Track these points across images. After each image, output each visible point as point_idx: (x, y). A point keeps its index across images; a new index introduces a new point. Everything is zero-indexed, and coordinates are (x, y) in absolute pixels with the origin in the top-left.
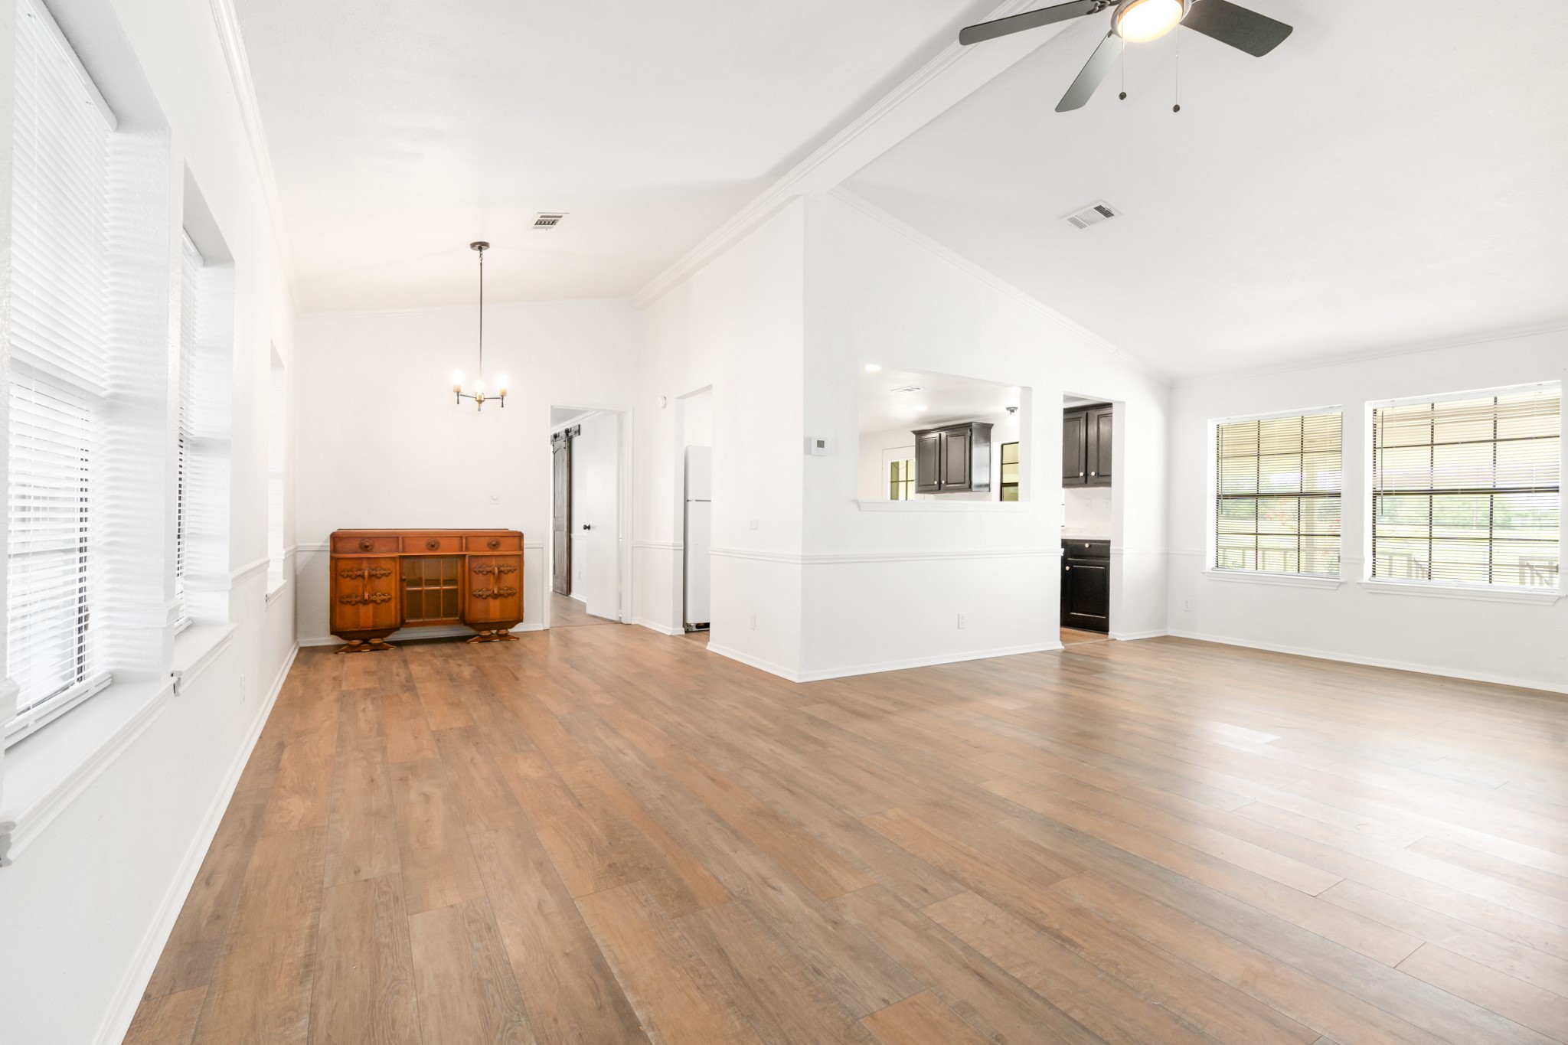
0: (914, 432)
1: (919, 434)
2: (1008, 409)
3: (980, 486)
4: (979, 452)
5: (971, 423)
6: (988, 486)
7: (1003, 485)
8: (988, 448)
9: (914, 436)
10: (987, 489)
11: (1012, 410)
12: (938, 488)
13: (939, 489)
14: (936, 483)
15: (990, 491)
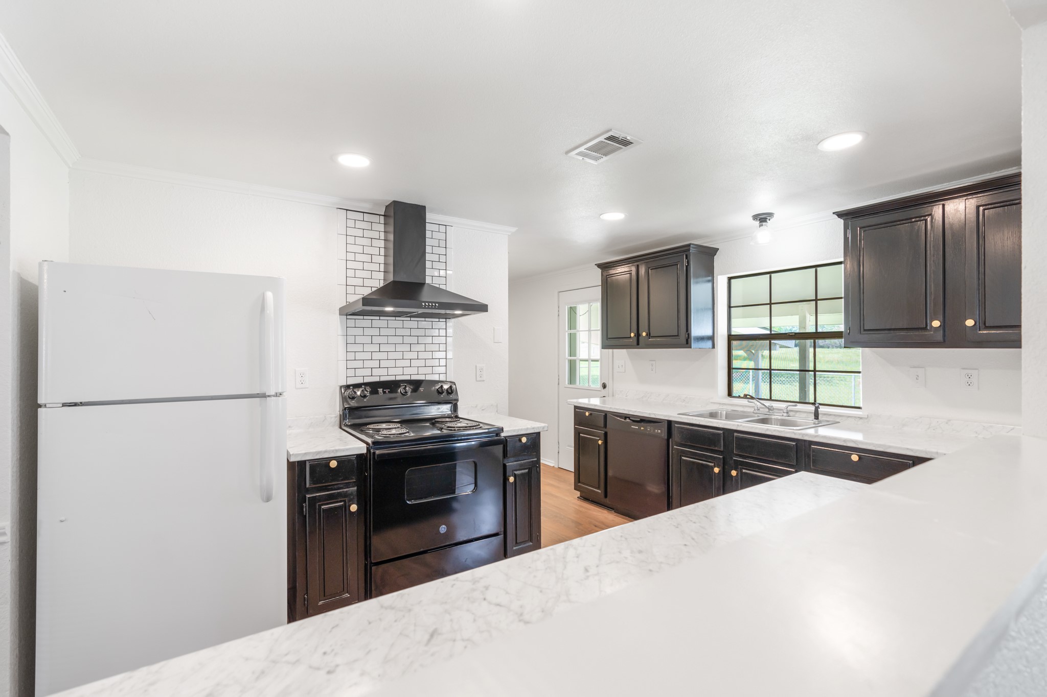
0: (599, 266)
1: (605, 267)
2: (755, 217)
3: (701, 339)
4: (699, 291)
5: (689, 245)
6: (712, 338)
7: (731, 338)
8: (710, 285)
9: (599, 271)
10: (709, 344)
11: (762, 218)
12: (635, 343)
13: (638, 343)
14: (632, 335)
15: (713, 347)
